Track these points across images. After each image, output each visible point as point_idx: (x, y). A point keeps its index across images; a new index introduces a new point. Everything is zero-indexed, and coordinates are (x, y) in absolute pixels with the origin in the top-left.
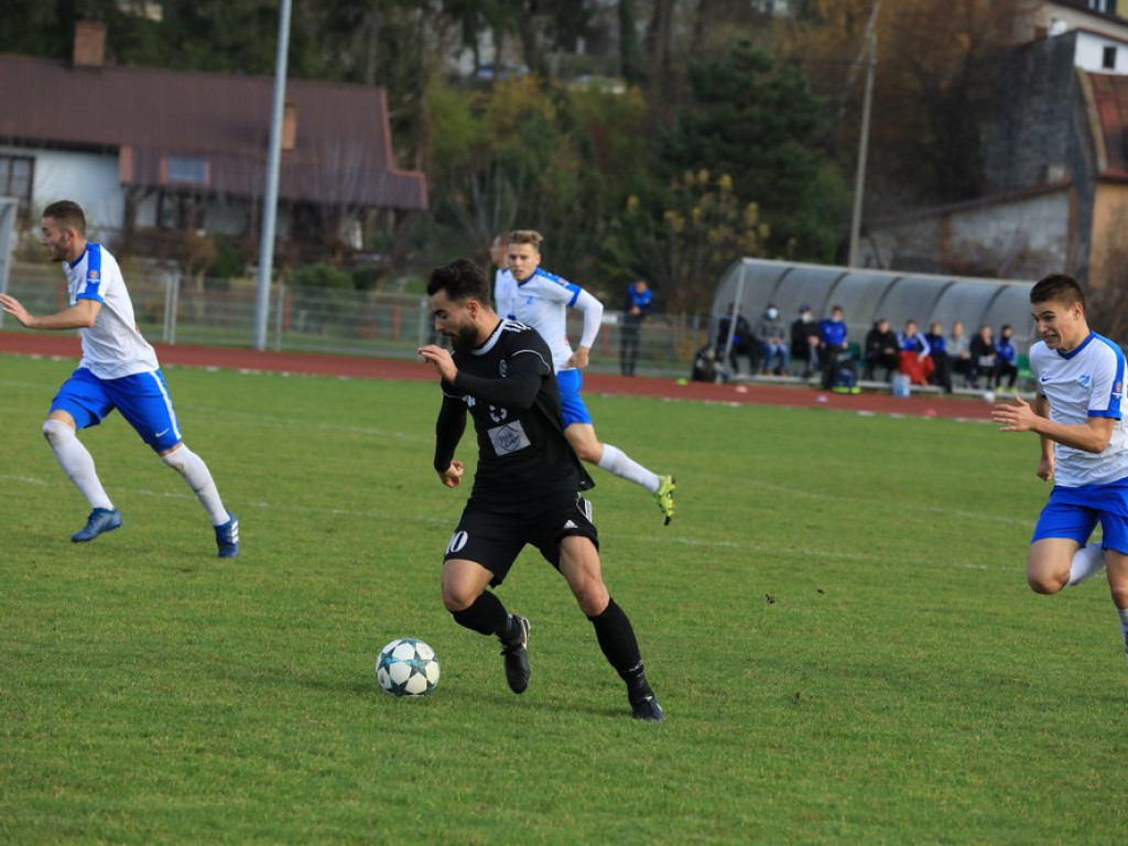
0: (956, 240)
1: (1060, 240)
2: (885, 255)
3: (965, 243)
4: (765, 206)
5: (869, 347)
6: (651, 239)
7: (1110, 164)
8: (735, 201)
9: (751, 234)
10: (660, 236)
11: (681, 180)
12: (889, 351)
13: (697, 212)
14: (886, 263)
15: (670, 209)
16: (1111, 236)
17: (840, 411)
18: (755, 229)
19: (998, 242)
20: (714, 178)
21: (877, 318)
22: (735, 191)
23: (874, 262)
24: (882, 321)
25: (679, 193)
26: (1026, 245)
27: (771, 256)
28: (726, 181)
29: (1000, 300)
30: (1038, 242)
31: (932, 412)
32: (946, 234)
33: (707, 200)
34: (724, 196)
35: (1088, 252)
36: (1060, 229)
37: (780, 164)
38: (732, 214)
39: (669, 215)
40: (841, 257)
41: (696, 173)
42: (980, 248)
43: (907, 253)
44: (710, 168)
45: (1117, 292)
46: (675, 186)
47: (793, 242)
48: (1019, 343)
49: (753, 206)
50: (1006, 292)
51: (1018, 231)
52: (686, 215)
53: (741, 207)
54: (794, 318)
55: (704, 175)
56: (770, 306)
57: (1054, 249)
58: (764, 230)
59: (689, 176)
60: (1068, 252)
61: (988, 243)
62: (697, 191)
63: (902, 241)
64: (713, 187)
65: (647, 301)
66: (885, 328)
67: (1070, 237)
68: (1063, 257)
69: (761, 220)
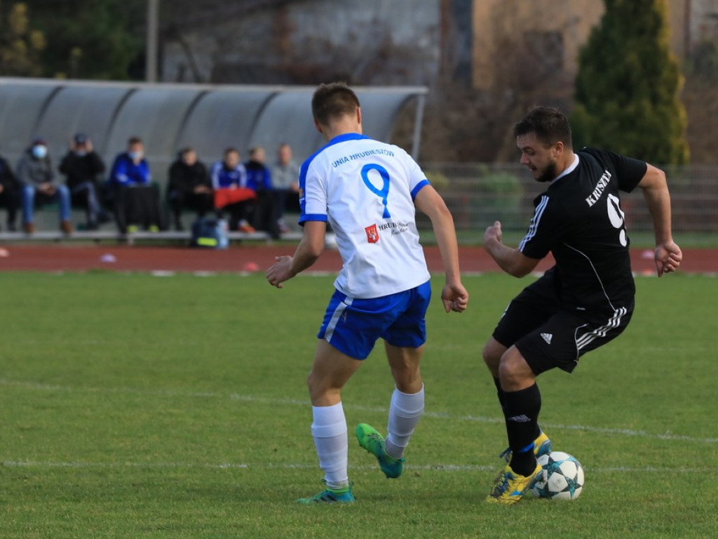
0: (295, 39)
1: (431, 30)
2: (204, 64)
3: (308, 40)
5: (171, 187)
9: (20, 45)
12: (200, 189)
14: (207, 74)
16: (497, 20)
17: (128, 273)
18: (26, 38)
19: (352, 37)
21: (181, 146)
23: (189, 73)
24: (187, 151)
26: (388, 39)
27: (49, 75)
30: (403, 34)
31: (253, 266)
32: (282, 31)
35: (469, 43)
36: (429, 15)
40: (136, 72)
42: (327, 46)
43: (233, 58)
45: (509, 93)
47: (77, 52)
49: (20, 8)
51: (375, 22)
53: (5, 11)
56: (38, 143)
57: (424, 42)
58: (38, 38)
60: (442, 45)
61: (337, 39)
63: (224, 43)
66: (191, 158)
67: (444, 25)
68: (436, 52)
69: (32, 26)
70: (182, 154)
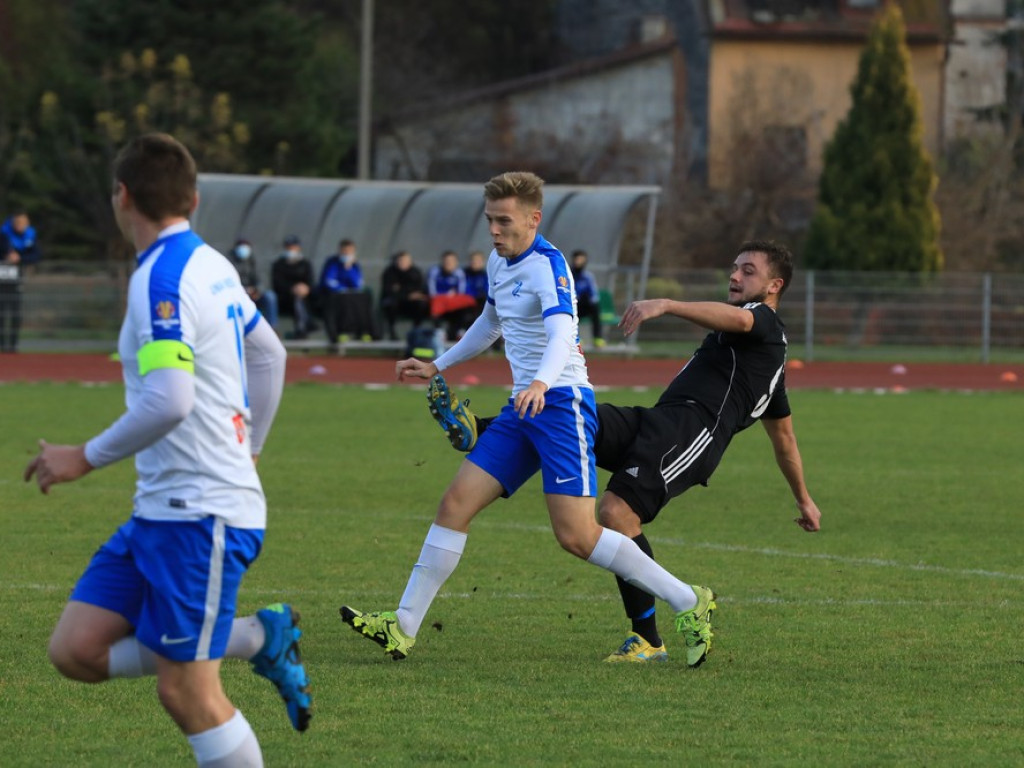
0: (518, 133)
1: (663, 124)
2: (419, 159)
3: (531, 135)
4: (241, 98)
6: (78, 154)
7: (728, 13)
8: (196, 93)
9: (223, 139)
10: (91, 148)
11: (116, 66)
12: (416, 296)
13: (141, 110)
14: (422, 171)
15: (103, 109)
16: (735, 115)
17: (339, 386)
18: (228, 131)
19: (579, 132)
20: (164, 61)
21: (395, 250)
22: (197, 78)
23: (403, 170)
24: (401, 254)
25: (115, 85)
26: (617, 134)
27: (254, 171)
28: (181, 64)
29: (566, 213)
30: (633, 128)
31: (473, 380)
32: (504, 124)
33: (155, 93)
34: (179, 87)
35: (705, 138)
36: (663, 108)
37: (259, 37)
38: (194, 112)
39: (104, 117)
40: (347, 168)
41: (137, 55)
42: (552, 142)
43: (451, 154)
44: (158, 46)
45: (748, 193)
46: (107, 75)
47: (283, 147)
48: (597, 274)
49: (223, 99)
50: (574, 200)
51: (604, 115)
52: (126, 115)
53: (207, 102)
54: (273, 256)
55: (149, 57)
56: (240, 242)
57: (656, 138)
58: (242, 131)
59: (128, 60)
60: (676, 141)
61: (563, 133)
62: (141, 80)
63: (442, 138)
64: (163, 74)
65: (29, 243)
66: (405, 263)
67: (678, 120)
68: (669, 149)
69: (236, 117)
70: (396, 258)
